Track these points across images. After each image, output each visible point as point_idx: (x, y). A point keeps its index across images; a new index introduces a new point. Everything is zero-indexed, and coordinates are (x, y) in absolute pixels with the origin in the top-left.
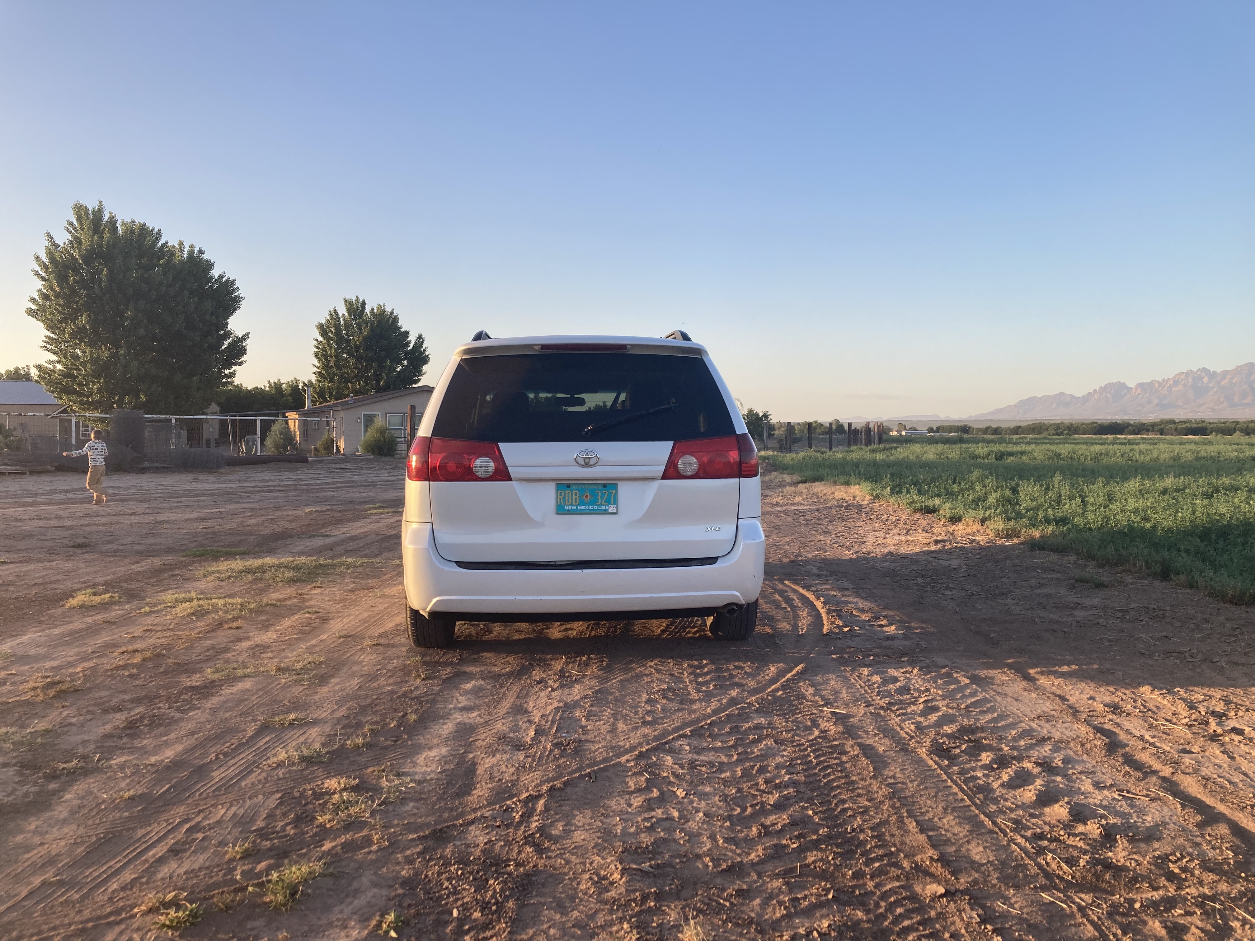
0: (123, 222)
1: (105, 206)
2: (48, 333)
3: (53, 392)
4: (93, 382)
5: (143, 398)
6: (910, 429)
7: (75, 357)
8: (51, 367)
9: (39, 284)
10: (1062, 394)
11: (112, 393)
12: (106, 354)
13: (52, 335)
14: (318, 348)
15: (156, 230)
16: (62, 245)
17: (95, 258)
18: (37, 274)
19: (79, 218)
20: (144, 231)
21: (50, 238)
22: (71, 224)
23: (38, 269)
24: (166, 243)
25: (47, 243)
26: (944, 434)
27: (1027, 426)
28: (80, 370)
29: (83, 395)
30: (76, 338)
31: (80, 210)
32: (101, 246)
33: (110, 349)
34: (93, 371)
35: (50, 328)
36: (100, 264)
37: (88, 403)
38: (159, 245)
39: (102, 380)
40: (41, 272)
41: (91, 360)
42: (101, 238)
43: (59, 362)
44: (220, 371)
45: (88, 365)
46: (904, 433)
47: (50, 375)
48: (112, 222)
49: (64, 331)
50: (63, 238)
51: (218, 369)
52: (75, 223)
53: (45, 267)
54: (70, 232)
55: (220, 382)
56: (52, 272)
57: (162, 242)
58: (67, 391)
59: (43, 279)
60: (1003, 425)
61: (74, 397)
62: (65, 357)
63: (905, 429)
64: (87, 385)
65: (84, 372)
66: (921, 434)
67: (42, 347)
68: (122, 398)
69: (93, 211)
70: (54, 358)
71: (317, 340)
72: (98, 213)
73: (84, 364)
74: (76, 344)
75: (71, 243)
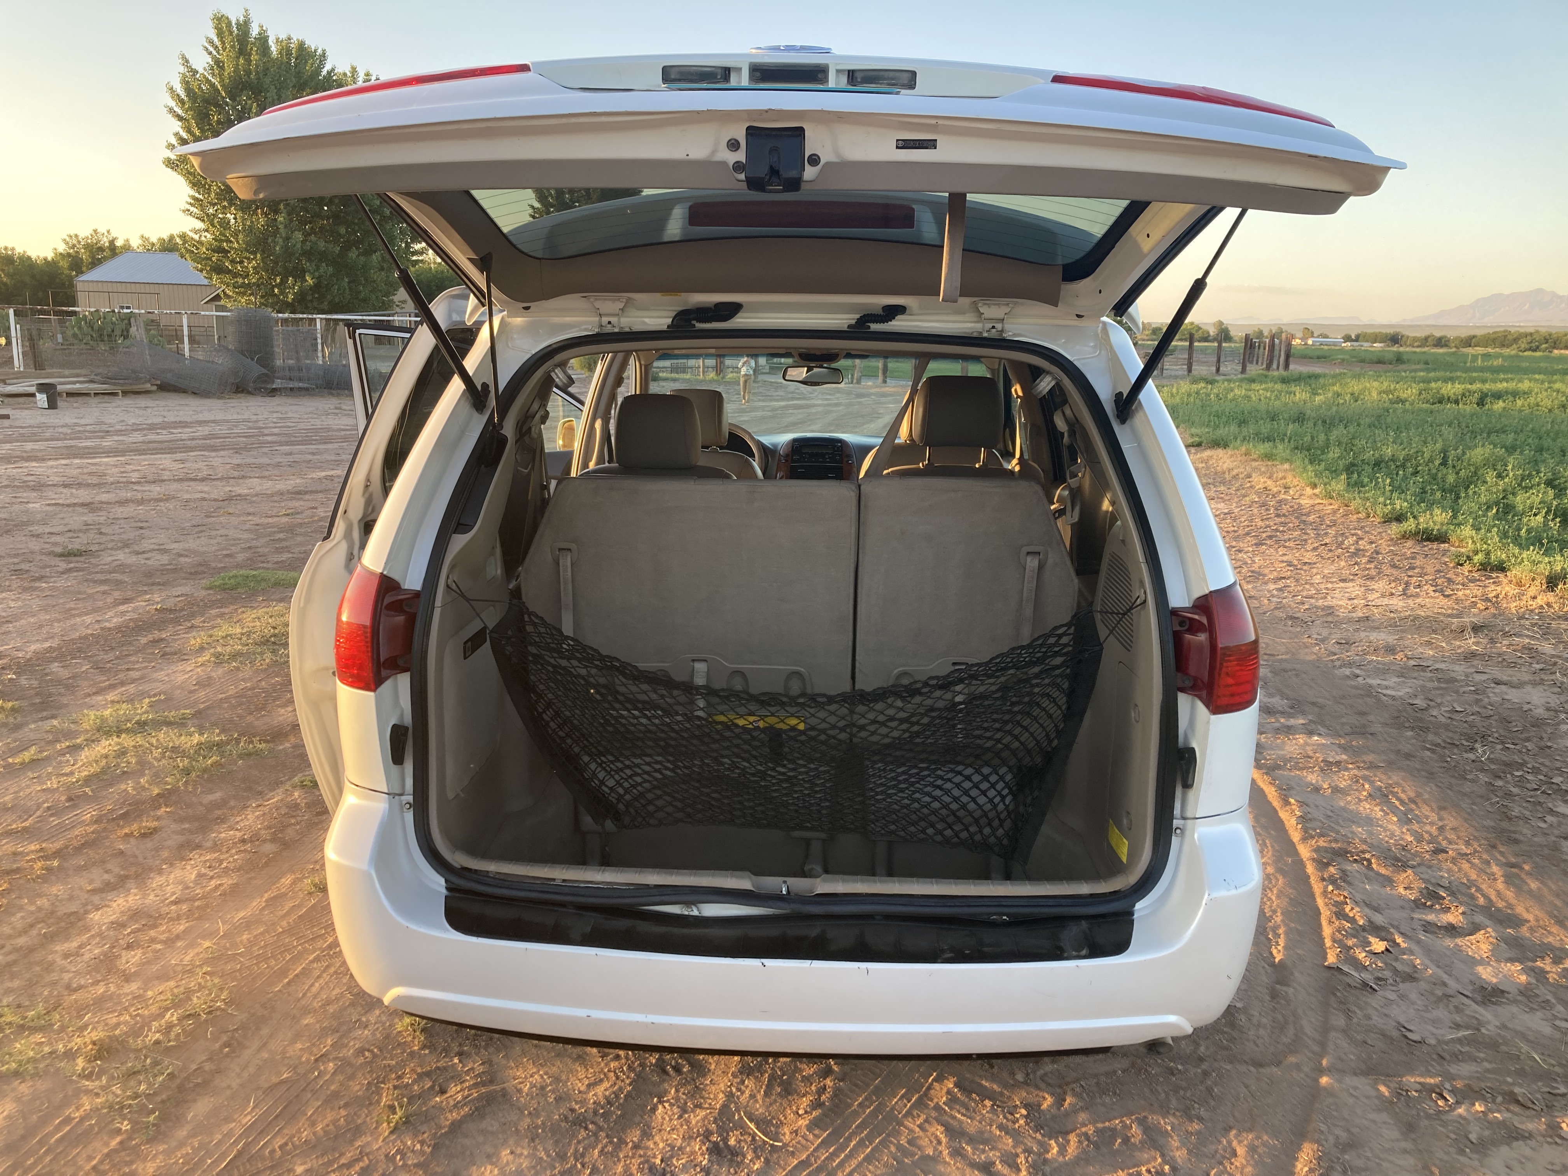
0: (277, 39)
1: (253, 17)
2: (192, 192)
3: (201, 271)
4: (248, 259)
5: (310, 281)
6: (1318, 337)
7: (225, 224)
8: (196, 237)
9: (177, 126)
10: (1540, 291)
11: (273, 273)
12: (262, 221)
13: (197, 195)
14: (533, 217)
15: (319, 52)
16: (201, 71)
17: (242, 90)
18: (171, 110)
19: (220, 34)
20: (303, 52)
21: (186, 61)
22: (211, 42)
23: (172, 104)
24: (333, 70)
25: (182, 69)
26: (1366, 344)
27: (1484, 336)
28: (231, 242)
29: (235, 275)
30: (225, 199)
31: (221, 23)
32: (248, 73)
33: (266, 215)
34: (247, 244)
35: (194, 185)
36: (249, 98)
37: (243, 285)
38: (324, 72)
39: (259, 256)
40: (176, 109)
41: (244, 229)
42: (249, 61)
43: (207, 230)
44: (408, 246)
45: (241, 236)
46: (1310, 342)
47: (197, 249)
48: (263, 39)
49: (209, 189)
50: (201, 62)
51: (406, 242)
52: (216, 40)
53: (182, 102)
54: (210, 53)
55: (409, 260)
56: (190, 109)
57: (328, 67)
58: (218, 269)
59: (180, 118)
60: (1451, 334)
61: (227, 278)
62: (213, 225)
63: (1312, 336)
64: (241, 262)
65: (236, 245)
66: (1335, 344)
67: (184, 211)
68: (284, 281)
69: (238, 24)
70: (200, 225)
71: (532, 207)
72: (245, 27)
73: (236, 234)
74: (224, 207)
75: (212, 69)
